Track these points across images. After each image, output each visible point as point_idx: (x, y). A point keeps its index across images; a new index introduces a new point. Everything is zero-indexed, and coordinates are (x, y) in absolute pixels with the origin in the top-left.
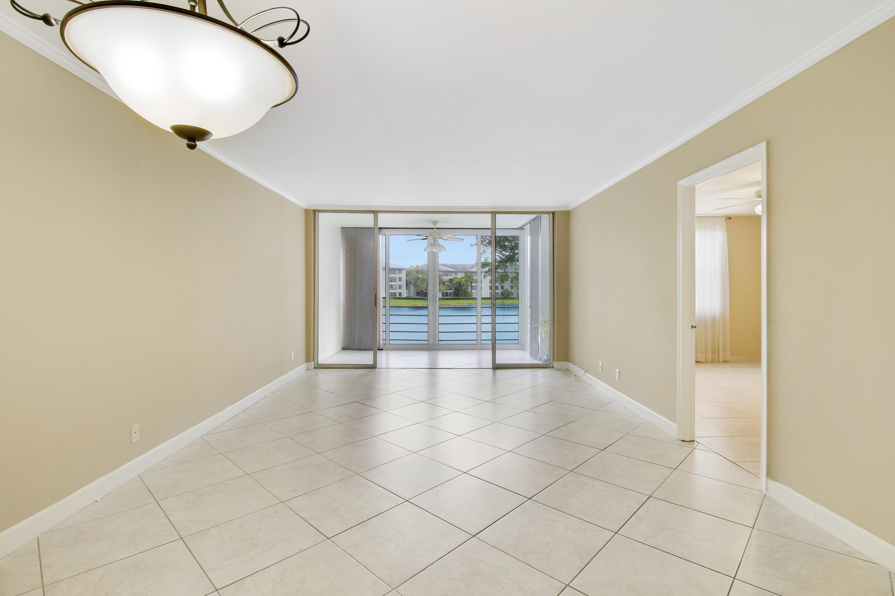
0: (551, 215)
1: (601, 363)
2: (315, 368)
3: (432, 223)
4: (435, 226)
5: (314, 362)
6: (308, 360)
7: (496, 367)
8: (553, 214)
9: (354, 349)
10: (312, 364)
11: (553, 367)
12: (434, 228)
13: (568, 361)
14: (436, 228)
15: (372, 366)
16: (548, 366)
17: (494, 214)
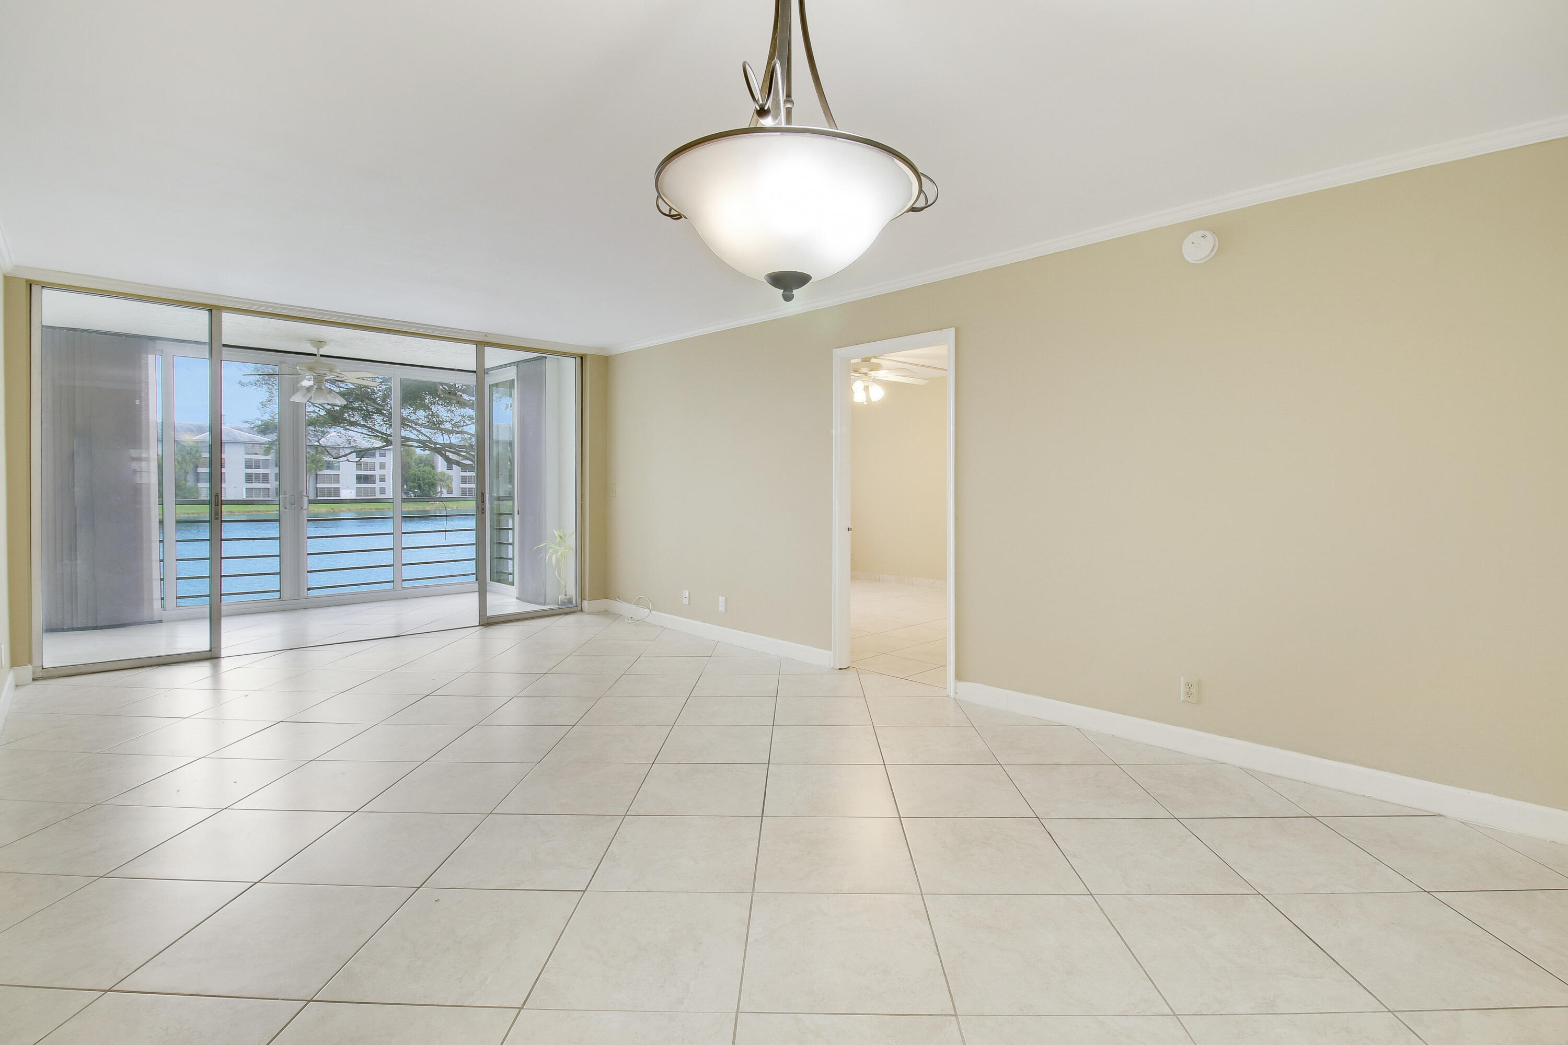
0: (579, 360)
1: (688, 592)
2: (34, 679)
3: (310, 343)
4: (318, 351)
5: (32, 665)
6: (15, 662)
7: (488, 622)
8: (582, 358)
9: (63, 630)
10: (27, 672)
11: (582, 611)
12: (315, 355)
13: (606, 597)
14: (321, 356)
15: (209, 655)
16: (575, 609)
17: (481, 345)
